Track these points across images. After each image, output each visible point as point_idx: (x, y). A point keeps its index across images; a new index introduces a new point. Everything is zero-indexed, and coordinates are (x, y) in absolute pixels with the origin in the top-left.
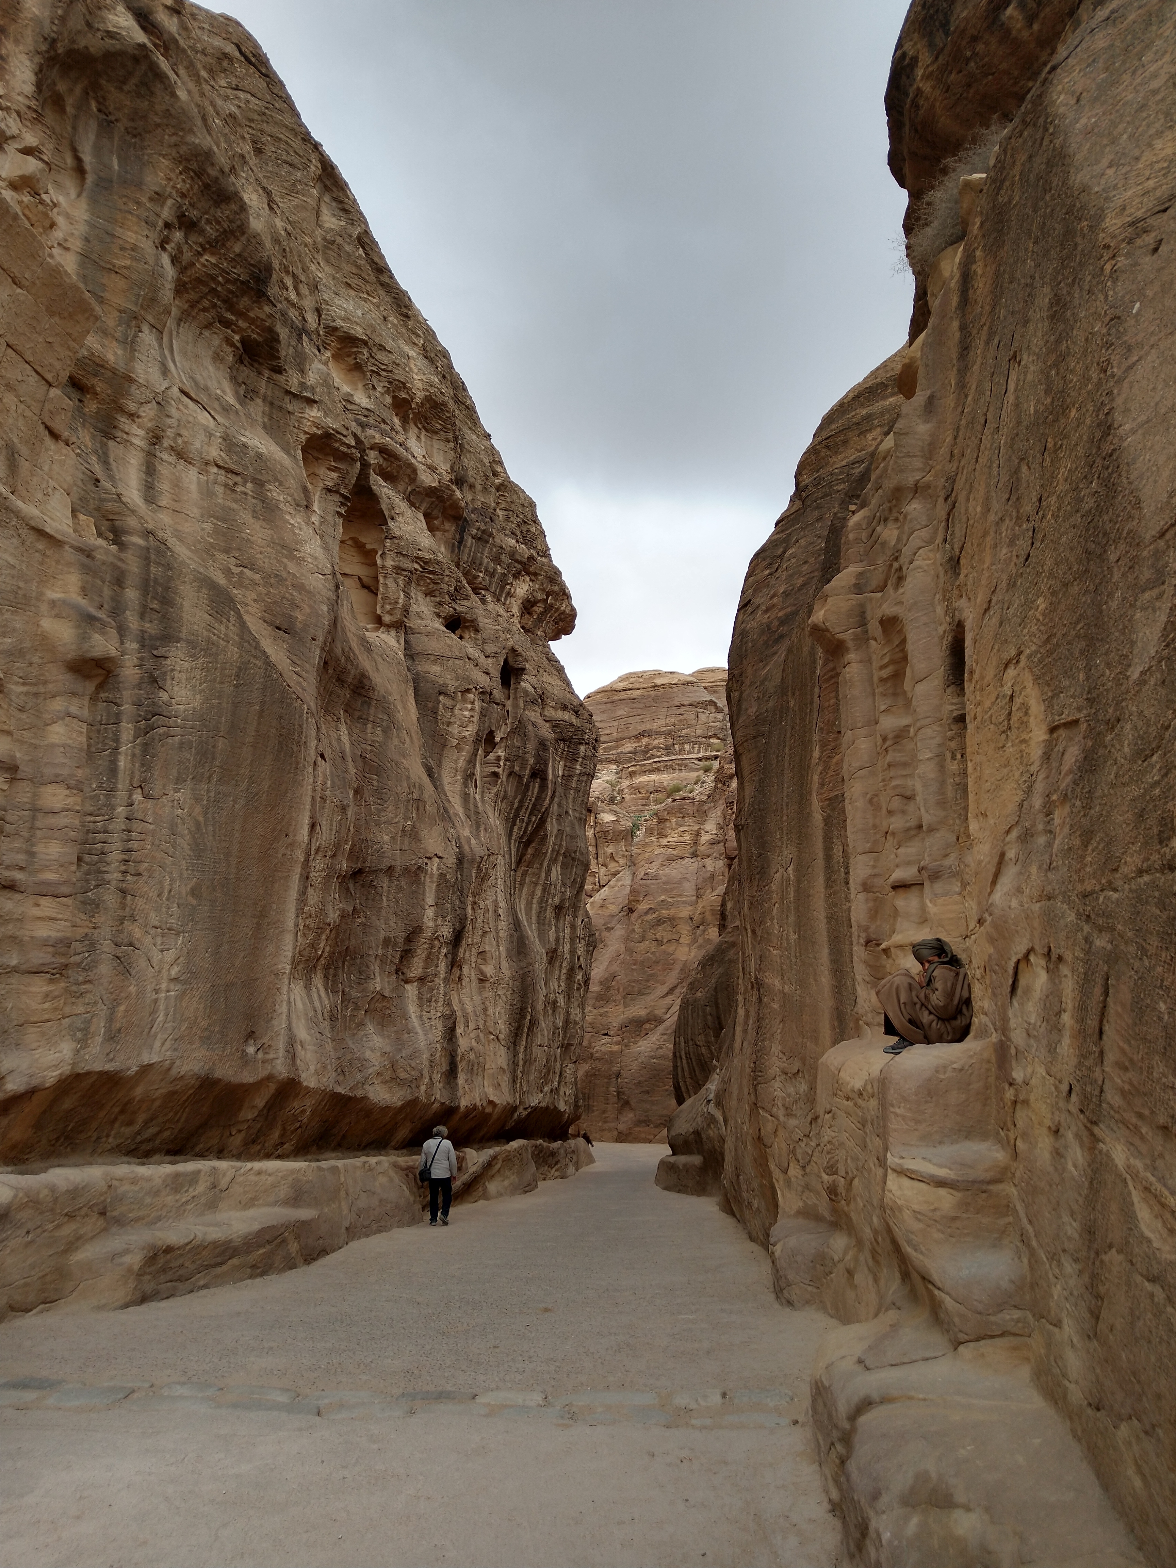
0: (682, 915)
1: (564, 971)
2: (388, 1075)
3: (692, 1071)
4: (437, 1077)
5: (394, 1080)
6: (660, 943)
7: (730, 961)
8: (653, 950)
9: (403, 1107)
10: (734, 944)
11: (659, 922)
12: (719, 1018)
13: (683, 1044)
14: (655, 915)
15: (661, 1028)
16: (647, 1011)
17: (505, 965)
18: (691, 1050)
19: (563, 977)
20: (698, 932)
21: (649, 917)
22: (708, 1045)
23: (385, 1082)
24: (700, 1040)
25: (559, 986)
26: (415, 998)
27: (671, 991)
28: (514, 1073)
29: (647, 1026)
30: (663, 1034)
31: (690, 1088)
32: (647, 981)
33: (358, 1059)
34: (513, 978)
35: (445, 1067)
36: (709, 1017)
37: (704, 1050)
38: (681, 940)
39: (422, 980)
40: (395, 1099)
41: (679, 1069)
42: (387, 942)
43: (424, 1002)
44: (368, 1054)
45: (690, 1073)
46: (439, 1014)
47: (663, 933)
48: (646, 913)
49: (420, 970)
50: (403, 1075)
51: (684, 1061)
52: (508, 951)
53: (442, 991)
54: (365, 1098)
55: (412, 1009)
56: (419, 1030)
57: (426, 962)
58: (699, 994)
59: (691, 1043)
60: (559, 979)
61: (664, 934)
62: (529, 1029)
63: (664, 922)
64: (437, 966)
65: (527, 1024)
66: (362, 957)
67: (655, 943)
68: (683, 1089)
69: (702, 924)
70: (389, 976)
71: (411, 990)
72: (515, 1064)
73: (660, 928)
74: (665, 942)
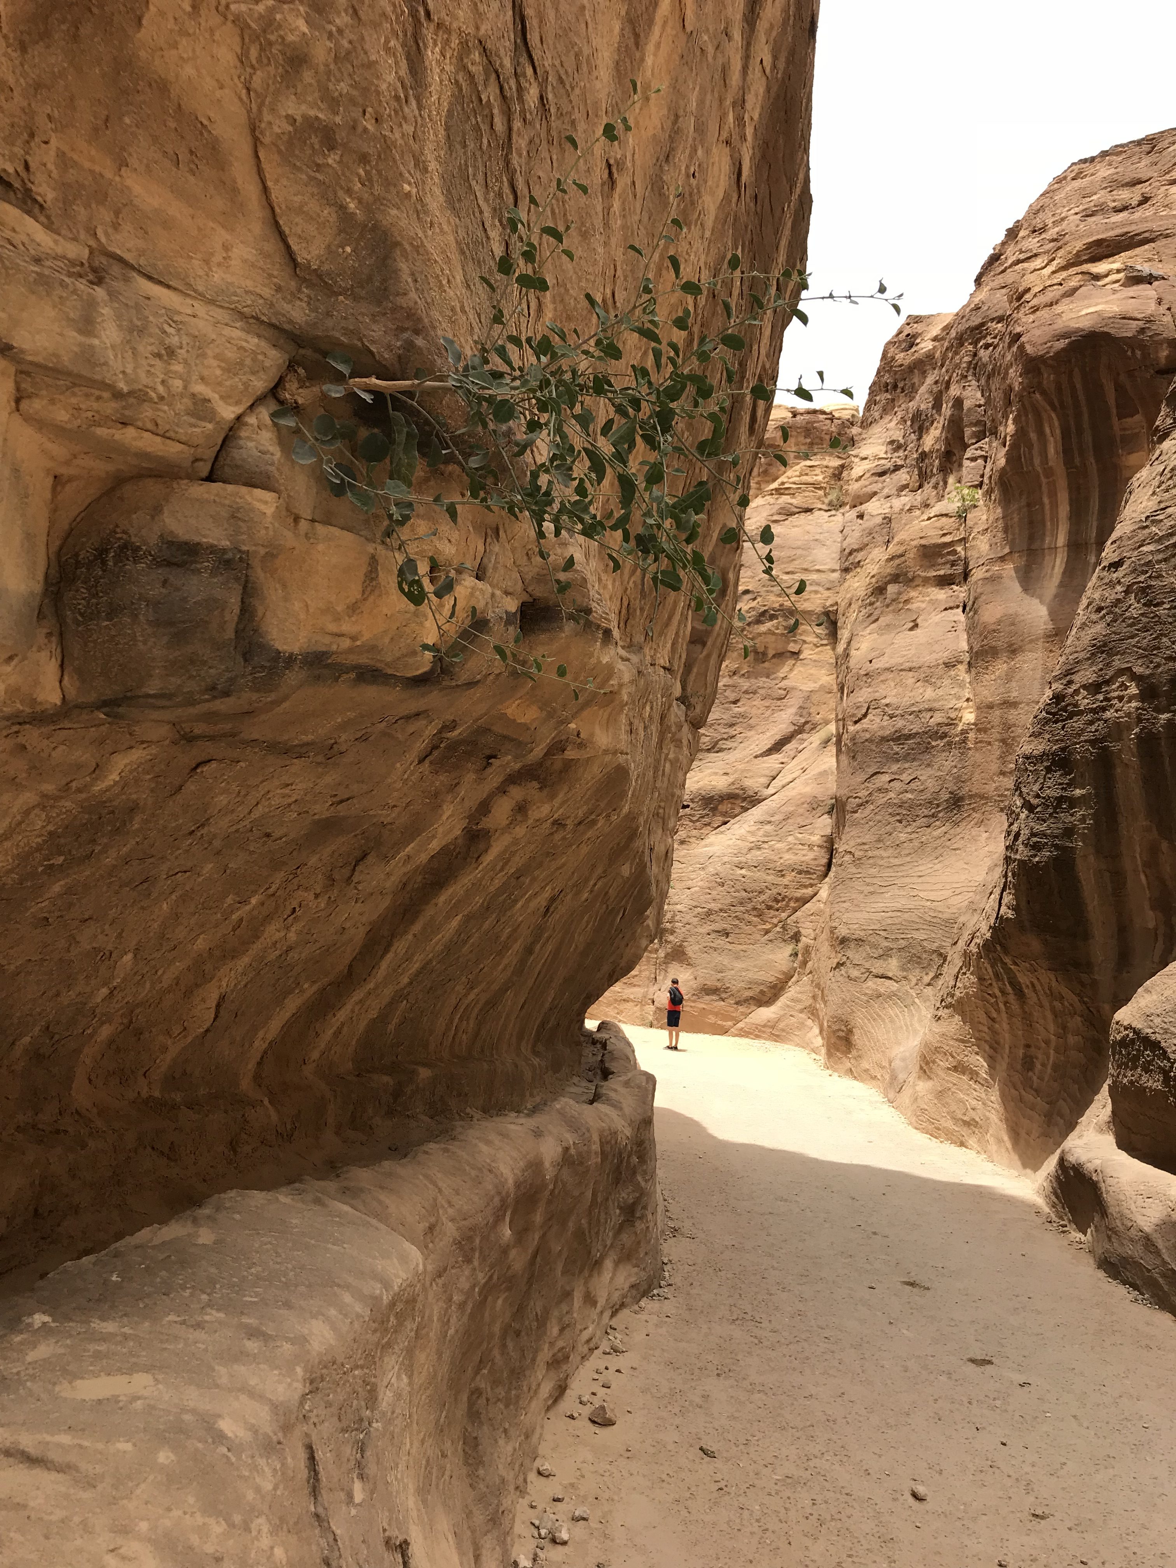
15: (757, 813)
16: (730, 779)
27: (777, 747)
29: (727, 807)
30: (763, 823)
32: (732, 725)
74: (770, 656)
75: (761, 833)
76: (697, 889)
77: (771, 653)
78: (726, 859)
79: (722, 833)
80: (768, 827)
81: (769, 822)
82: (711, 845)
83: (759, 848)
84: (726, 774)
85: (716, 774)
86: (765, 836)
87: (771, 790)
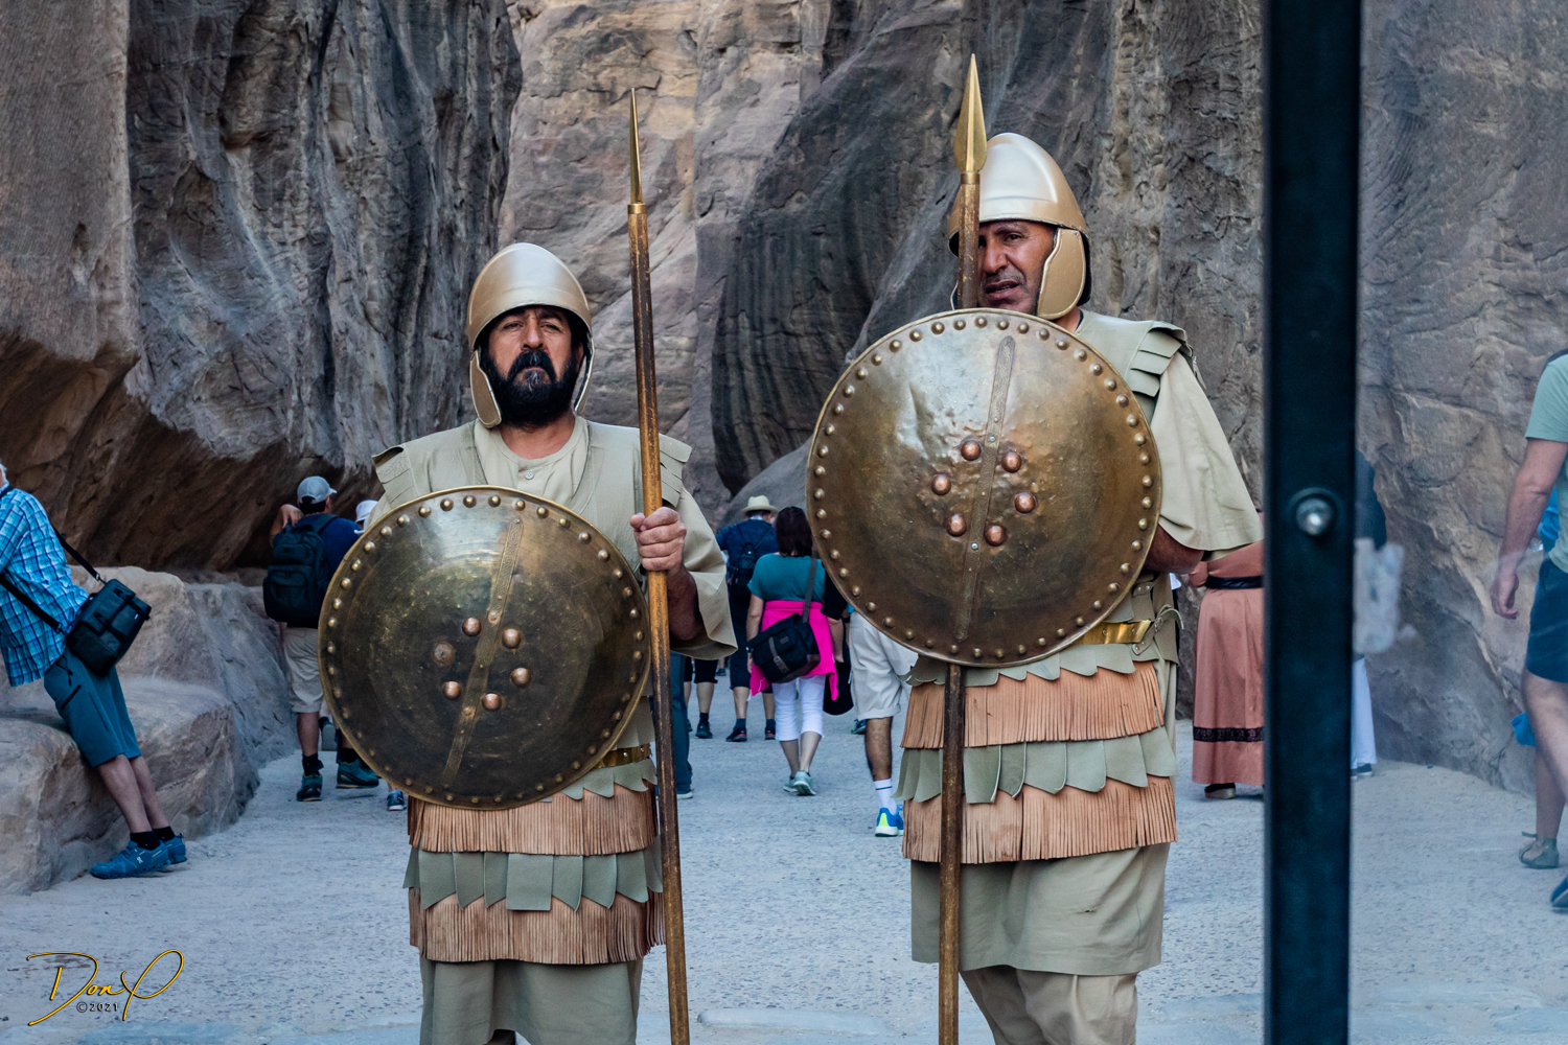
0: (663, 23)
1: (466, 151)
2: (224, 379)
3: (771, 396)
4: (307, 389)
5: (235, 393)
6: (606, 95)
7: (889, 120)
8: (590, 114)
9: (257, 461)
10: (896, 77)
11: (605, 43)
12: (853, 263)
13: (746, 334)
14: (592, 26)
17: (375, 121)
18: (770, 345)
19: (464, 166)
20: (723, 63)
21: (579, 30)
22: (819, 330)
23: (217, 398)
24: (798, 319)
25: (456, 189)
26: (249, 190)
28: (397, 396)
31: (763, 438)
33: (167, 334)
34: (391, 158)
35: (317, 370)
36: (826, 264)
37: (806, 345)
38: (664, 89)
39: (262, 140)
40: (240, 441)
41: (735, 395)
42: (204, 29)
43: (270, 198)
44: (183, 324)
45: (766, 402)
46: (301, 233)
47: (612, 70)
48: (570, 21)
49: (259, 115)
50: (254, 381)
51: (750, 375)
52: (380, 87)
53: (304, 174)
54: (189, 434)
55: (246, 216)
56: (267, 269)
57: (270, 93)
58: (794, 207)
59: (769, 328)
60: (455, 171)
61: (619, 73)
62: (423, 289)
63: (618, 43)
64: (294, 107)
65: (420, 279)
66: (156, 67)
67: (593, 98)
68: (744, 441)
69: (733, 42)
70: (207, 127)
71: (240, 166)
72: (398, 378)
73: (608, 59)
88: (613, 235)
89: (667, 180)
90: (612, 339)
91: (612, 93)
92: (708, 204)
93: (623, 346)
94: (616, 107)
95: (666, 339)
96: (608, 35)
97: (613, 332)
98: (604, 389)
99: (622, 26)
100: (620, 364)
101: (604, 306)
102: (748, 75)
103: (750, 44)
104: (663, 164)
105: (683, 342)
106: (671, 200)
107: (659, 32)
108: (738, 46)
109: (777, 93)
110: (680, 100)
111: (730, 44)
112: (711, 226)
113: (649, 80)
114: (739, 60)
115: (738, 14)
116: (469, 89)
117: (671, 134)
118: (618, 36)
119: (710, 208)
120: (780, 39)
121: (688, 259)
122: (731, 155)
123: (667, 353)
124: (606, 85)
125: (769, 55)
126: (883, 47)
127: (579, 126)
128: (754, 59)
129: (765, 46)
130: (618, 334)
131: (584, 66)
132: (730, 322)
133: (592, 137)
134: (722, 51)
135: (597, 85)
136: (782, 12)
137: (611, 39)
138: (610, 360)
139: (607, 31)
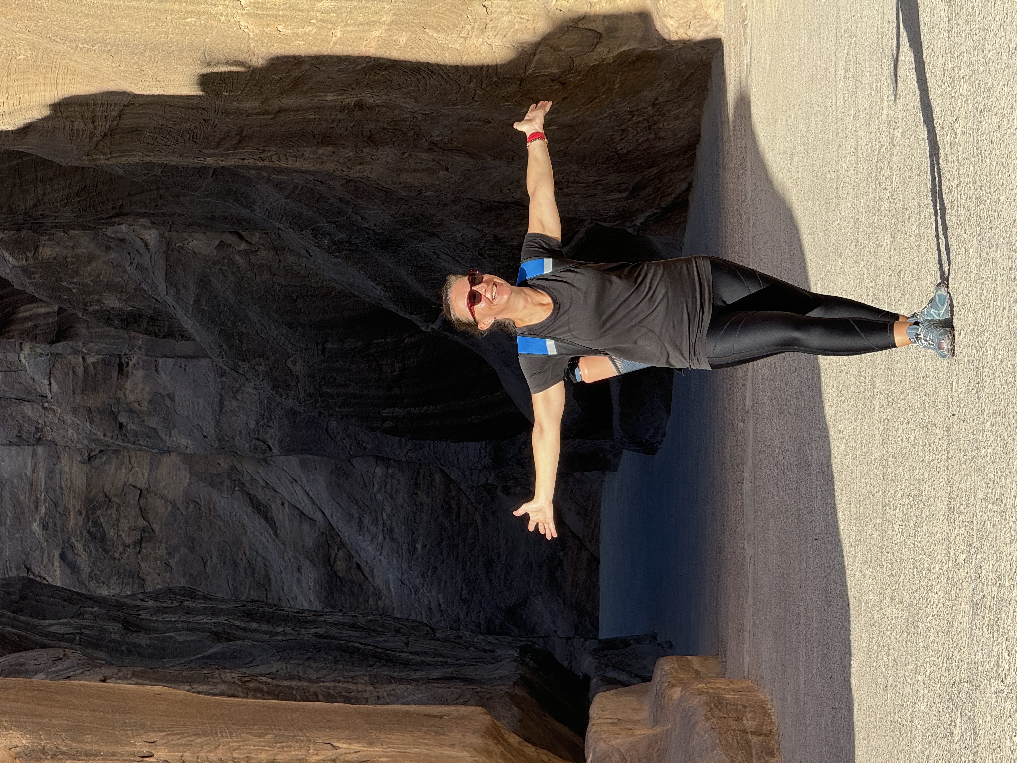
0: (80, 481)
6: (145, 536)
7: (239, 290)
8: (162, 552)
10: (204, 283)
11: (96, 535)
12: (350, 323)
14: (80, 547)
15: (347, 532)
16: (306, 565)
18: (409, 391)
21: (83, 560)
22: (400, 351)
24: (390, 367)
27: (263, 511)
29: (340, 566)
30: (361, 527)
31: (483, 400)
32: (235, 565)
36: (349, 344)
38: (142, 483)
48: (73, 568)
59: (396, 391)
61: (125, 525)
63: (97, 524)
67: (147, 549)
68: (485, 416)
69: (114, 416)
73: (112, 533)
74: (145, 523)
75: (373, 528)
76: (440, 597)
77: (141, 523)
78: (405, 566)
79: (372, 570)
80: (366, 521)
81: (360, 519)
82: (387, 582)
83: (392, 530)
84: (299, 570)
85: (299, 581)
86: (377, 524)
87: (318, 516)
88: (276, 534)
89: (227, 482)
90: (374, 537)
91: (144, 530)
92: (261, 443)
93: (381, 527)
94: (156, 527)
95: (376, 487)
96: (89, 532)
97: (367, 535)
98: (419, 546)
99: (81, 519)
100: (397, 530)
101: (342, 544)
102: (145, 404)
103: (118, 400)
104: (212, 485)
105: (379, 471)
106: (246, 479)
107: (88, 485)
108: (119, 412)
109: (164, 378)
110: (153, 468)
111: (116, 419)
112: (281, 441)
113: (132, 498)
114: (131, 411)
115: (89, 411)
116: (205, 621)
117: (185, 477)
118: (90, 523)
119: (264, 442)
120: (115, 374)
121: (303, 464)
122: (217, 421)
123: (389, 486)
124: (137, 535)
125: (129, 385)
126: (178, 291)
127: (172, 563)
128: (131, 398)
129: (121, 387)
130: (368, 531)
131: (116, 555)
132: (388, 424)
133: (184, 550)
134: (121, 425)
135: (135, 544)
136: (91, 370)
137: (93, 530)
138: (393, 540)
139: (85, 533)
